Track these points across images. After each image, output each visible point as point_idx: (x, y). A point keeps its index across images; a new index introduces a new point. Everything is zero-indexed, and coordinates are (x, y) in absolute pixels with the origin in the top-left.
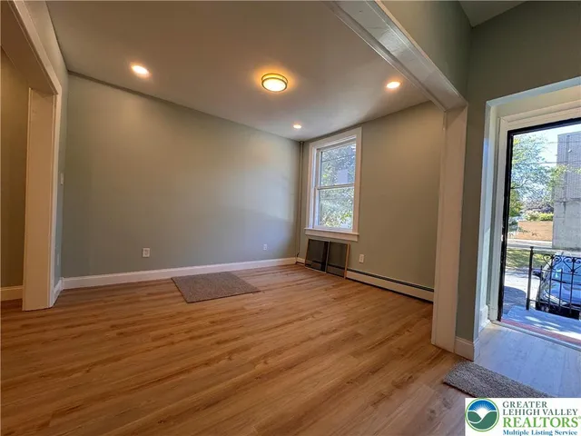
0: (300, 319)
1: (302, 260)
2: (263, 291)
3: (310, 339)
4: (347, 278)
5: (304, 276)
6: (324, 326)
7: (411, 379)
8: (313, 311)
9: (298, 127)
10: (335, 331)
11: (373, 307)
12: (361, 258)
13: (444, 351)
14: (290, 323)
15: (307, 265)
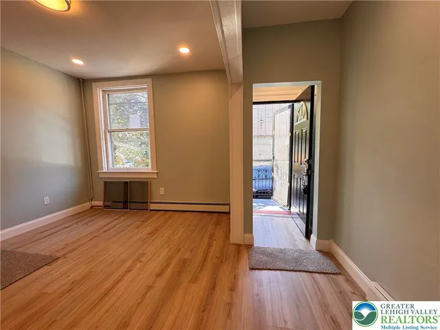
0: (128, 271)
1: (101, 203)
2: (64, 256)
3: (150, 287)
4: (151, 210)
5: (108, 220)
6: (154, 266)
7: (235, 278)
8: (137, 254)
9: (78, 62)
10: (167, 266)
11: (183, 229)
12: (162, 191)
13: (239, 245)
14: (119, 281)
15: (105, 206)
